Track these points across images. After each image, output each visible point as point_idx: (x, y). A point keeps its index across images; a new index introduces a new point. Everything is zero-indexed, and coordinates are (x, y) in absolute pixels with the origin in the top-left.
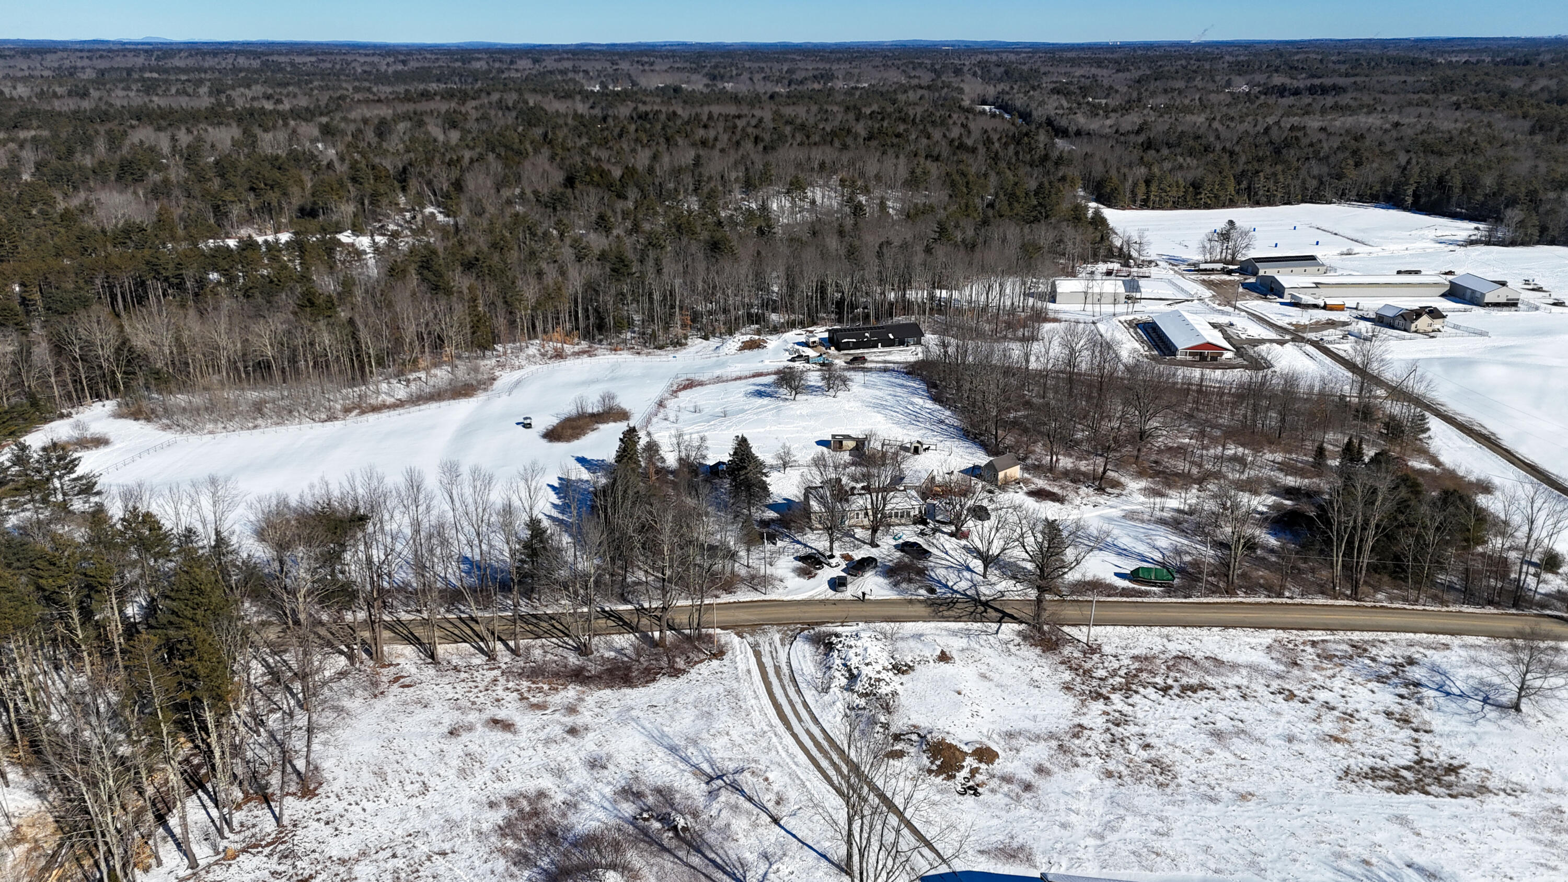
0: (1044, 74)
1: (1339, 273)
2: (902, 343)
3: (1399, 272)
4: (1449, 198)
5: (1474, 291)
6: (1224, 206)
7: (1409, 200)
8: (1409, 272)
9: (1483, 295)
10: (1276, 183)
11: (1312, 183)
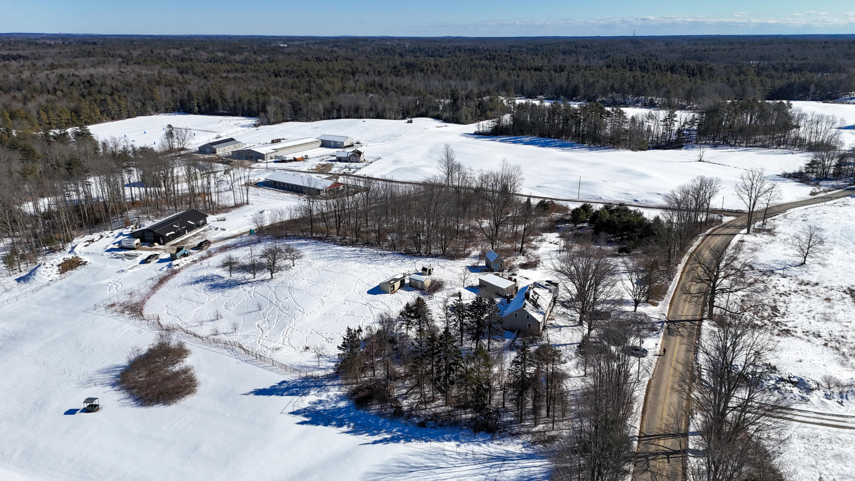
3: (273, 142)
10: (119, 105)
11: (139, 104)
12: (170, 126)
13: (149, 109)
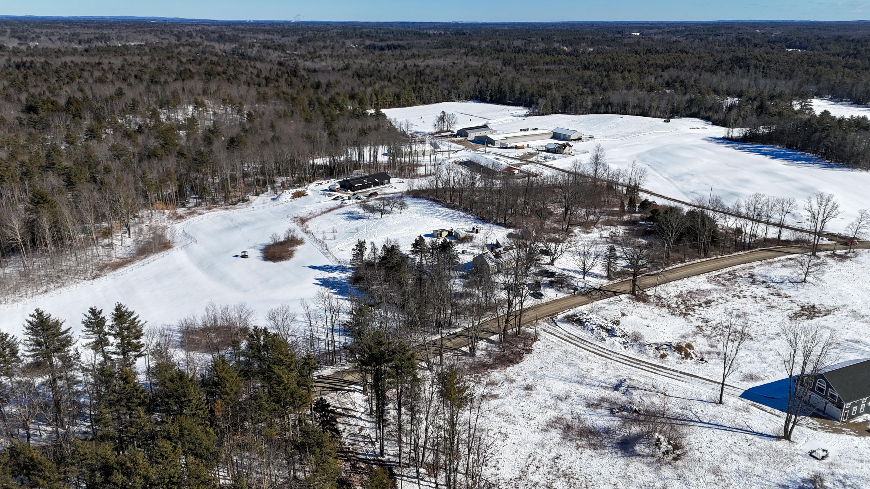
0: (242, 37)
1: (498, 132)
2: (382, 184)
3: (521, 130)
4: (505, 97)
5: (564, 135)
6: (411, 106)
7: (489, 98)
8: (525, 130)
9: (570, 136)
10: (431, 93)
11: (446, 92)
12: (443, 112)
13: (453, 97)
